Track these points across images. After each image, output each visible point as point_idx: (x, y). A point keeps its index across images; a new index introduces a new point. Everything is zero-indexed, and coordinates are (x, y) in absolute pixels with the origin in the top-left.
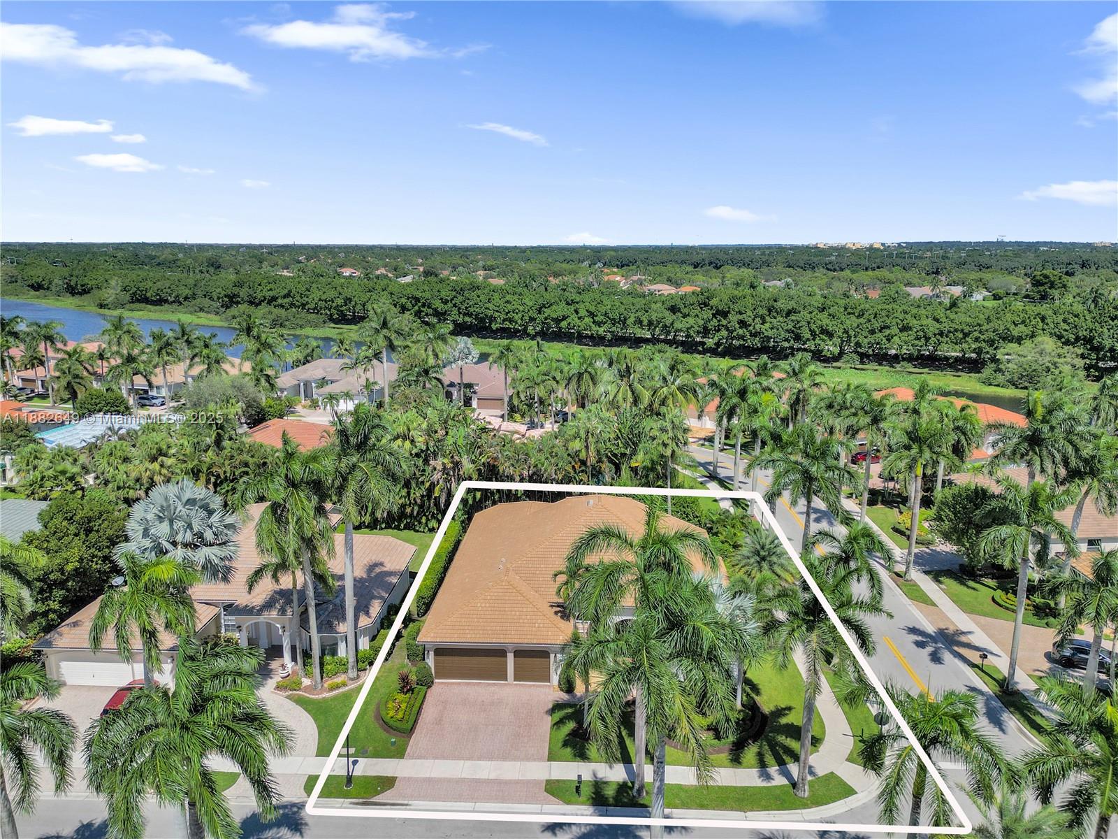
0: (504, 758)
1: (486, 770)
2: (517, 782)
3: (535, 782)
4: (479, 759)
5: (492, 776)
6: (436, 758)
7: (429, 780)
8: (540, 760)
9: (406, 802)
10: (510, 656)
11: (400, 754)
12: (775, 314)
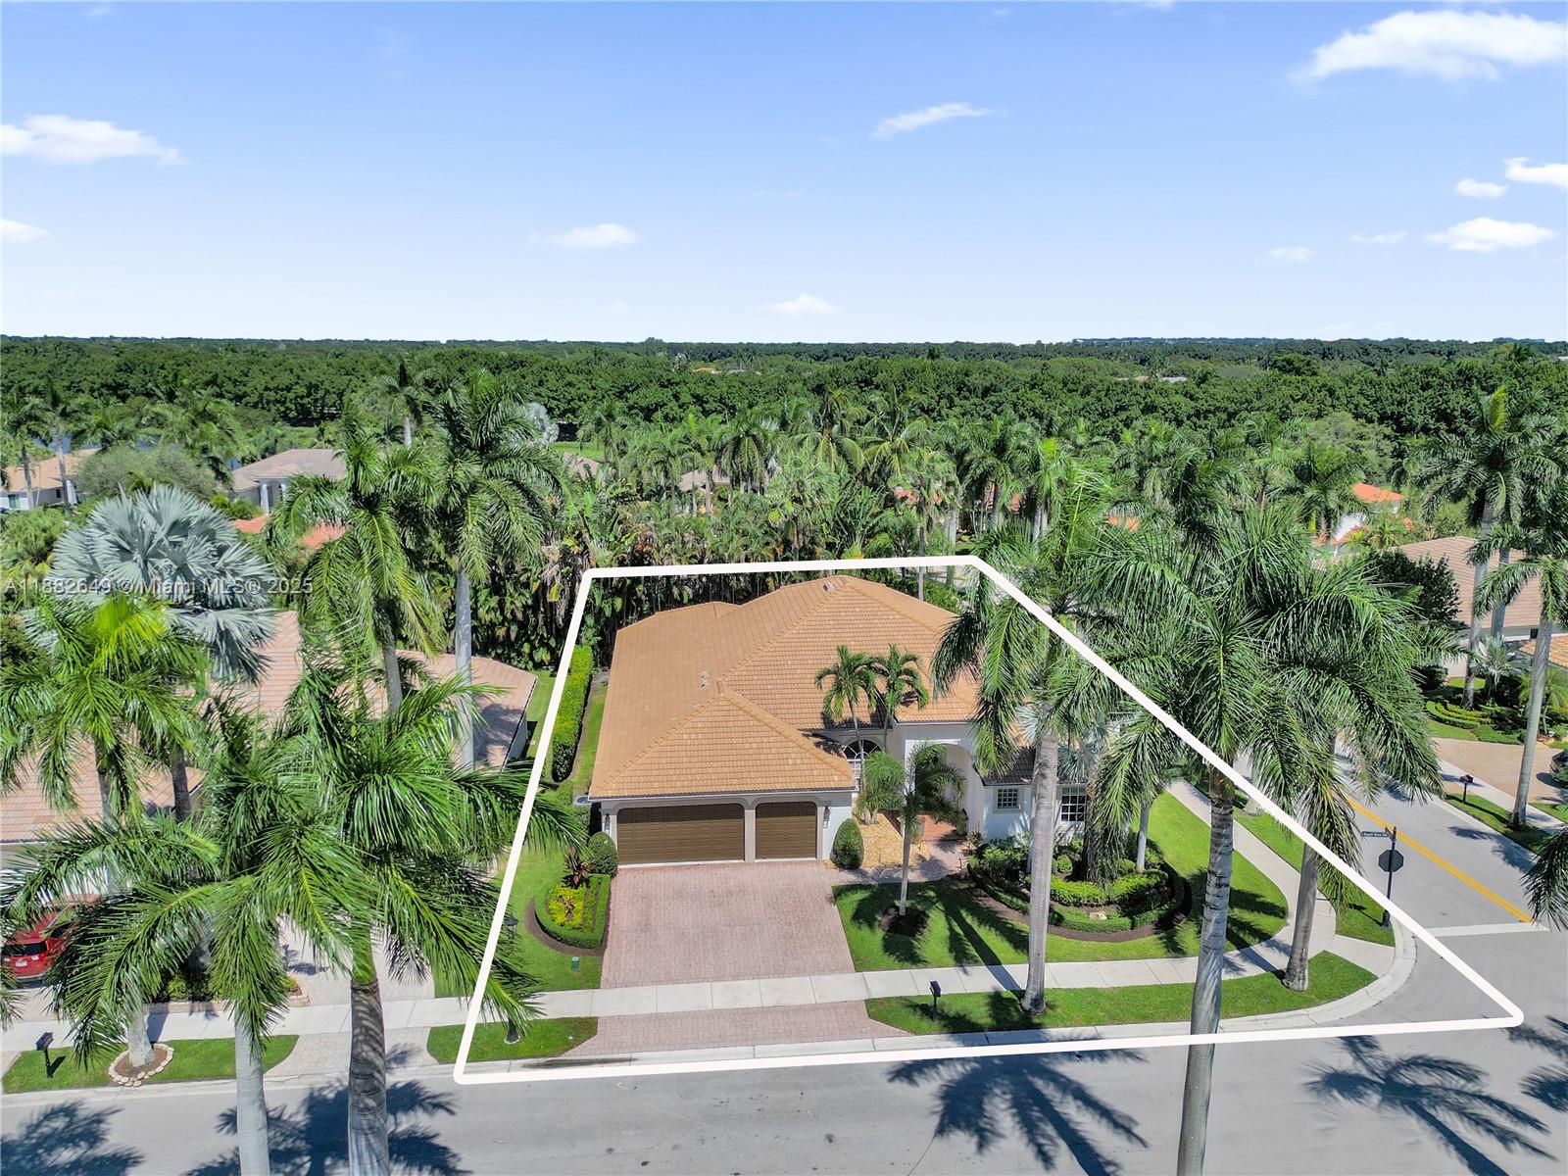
0: (779, 972)
1: (753, 993)
2: (816, 1008)
3: (848, 1006)
4: (736, 977)
5: (769, 1002)
6: (657, 982)
7: (657, 1018)
8: (842, 970)
9: (627, 1056)
10: (750, 815)
11: (592, 981)
12: (967, 394)
